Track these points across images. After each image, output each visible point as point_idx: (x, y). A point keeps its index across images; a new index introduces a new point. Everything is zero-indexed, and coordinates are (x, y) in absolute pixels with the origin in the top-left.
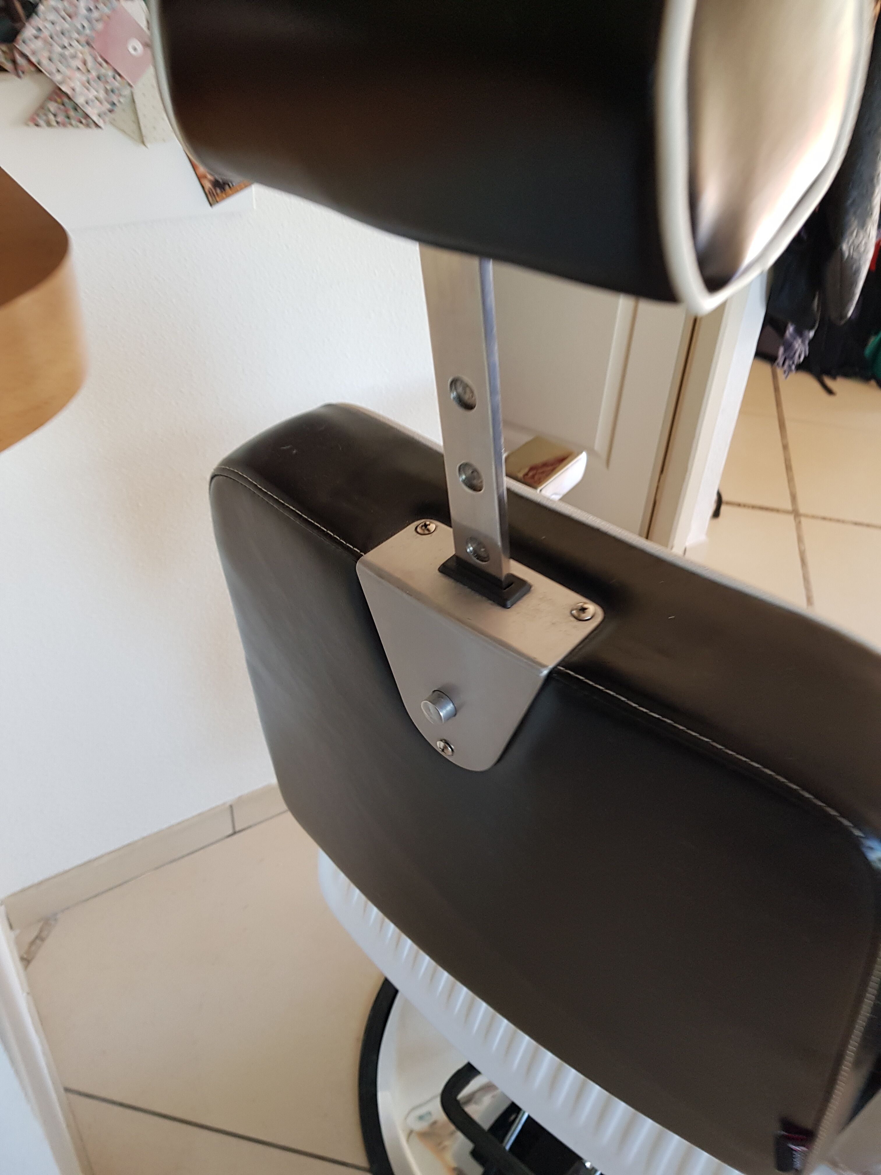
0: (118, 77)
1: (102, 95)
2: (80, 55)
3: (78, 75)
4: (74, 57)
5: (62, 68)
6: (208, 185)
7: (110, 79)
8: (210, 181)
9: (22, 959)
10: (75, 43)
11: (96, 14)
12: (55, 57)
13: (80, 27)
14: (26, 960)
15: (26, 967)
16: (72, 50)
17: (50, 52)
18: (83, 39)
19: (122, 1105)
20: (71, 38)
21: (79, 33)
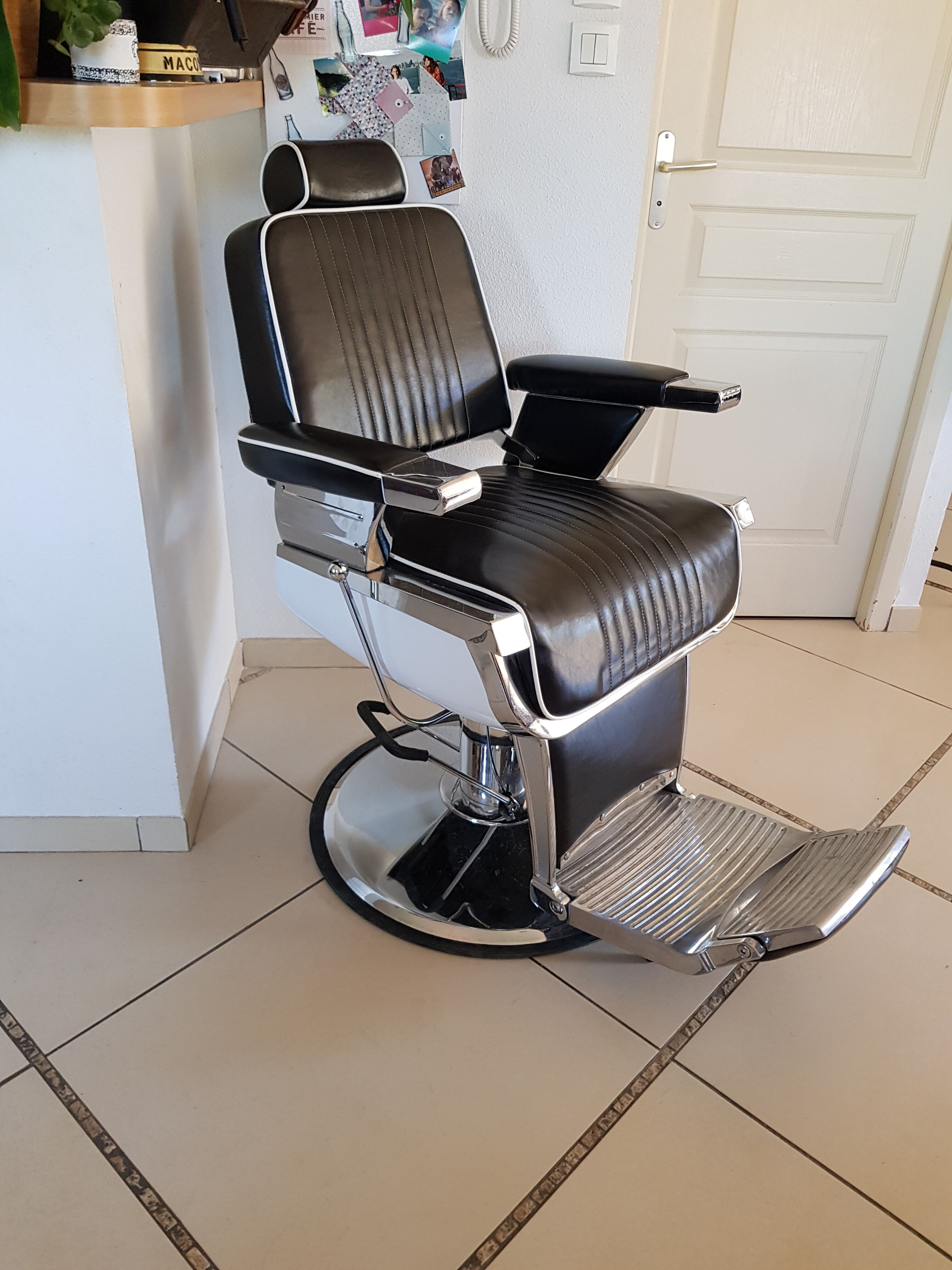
0: (386, 118)
1: (376, 126)
2: (368, 105)
3: (365, 115)
4: (364, 105)
5: (357, 111)
6: (431, 185)
7: (382, 119)
8: (433, 183)
9: (241, 680)
10: (366, 99)
11: (380, 85)
12: (354, 105)
13: (370, 91)
14: (242, 681)
15: (240, 684)
16: (364, 102)
17: (352, 102)
18: (371, 97)
19: (247, 755)
20: (364, 96)
21: (369, 94)
